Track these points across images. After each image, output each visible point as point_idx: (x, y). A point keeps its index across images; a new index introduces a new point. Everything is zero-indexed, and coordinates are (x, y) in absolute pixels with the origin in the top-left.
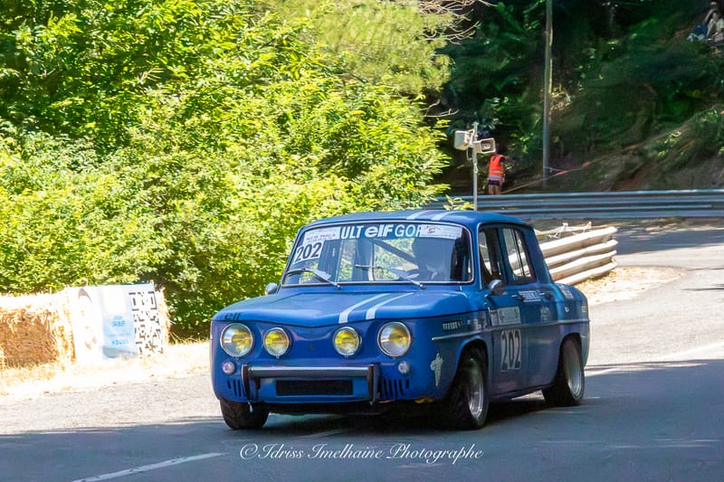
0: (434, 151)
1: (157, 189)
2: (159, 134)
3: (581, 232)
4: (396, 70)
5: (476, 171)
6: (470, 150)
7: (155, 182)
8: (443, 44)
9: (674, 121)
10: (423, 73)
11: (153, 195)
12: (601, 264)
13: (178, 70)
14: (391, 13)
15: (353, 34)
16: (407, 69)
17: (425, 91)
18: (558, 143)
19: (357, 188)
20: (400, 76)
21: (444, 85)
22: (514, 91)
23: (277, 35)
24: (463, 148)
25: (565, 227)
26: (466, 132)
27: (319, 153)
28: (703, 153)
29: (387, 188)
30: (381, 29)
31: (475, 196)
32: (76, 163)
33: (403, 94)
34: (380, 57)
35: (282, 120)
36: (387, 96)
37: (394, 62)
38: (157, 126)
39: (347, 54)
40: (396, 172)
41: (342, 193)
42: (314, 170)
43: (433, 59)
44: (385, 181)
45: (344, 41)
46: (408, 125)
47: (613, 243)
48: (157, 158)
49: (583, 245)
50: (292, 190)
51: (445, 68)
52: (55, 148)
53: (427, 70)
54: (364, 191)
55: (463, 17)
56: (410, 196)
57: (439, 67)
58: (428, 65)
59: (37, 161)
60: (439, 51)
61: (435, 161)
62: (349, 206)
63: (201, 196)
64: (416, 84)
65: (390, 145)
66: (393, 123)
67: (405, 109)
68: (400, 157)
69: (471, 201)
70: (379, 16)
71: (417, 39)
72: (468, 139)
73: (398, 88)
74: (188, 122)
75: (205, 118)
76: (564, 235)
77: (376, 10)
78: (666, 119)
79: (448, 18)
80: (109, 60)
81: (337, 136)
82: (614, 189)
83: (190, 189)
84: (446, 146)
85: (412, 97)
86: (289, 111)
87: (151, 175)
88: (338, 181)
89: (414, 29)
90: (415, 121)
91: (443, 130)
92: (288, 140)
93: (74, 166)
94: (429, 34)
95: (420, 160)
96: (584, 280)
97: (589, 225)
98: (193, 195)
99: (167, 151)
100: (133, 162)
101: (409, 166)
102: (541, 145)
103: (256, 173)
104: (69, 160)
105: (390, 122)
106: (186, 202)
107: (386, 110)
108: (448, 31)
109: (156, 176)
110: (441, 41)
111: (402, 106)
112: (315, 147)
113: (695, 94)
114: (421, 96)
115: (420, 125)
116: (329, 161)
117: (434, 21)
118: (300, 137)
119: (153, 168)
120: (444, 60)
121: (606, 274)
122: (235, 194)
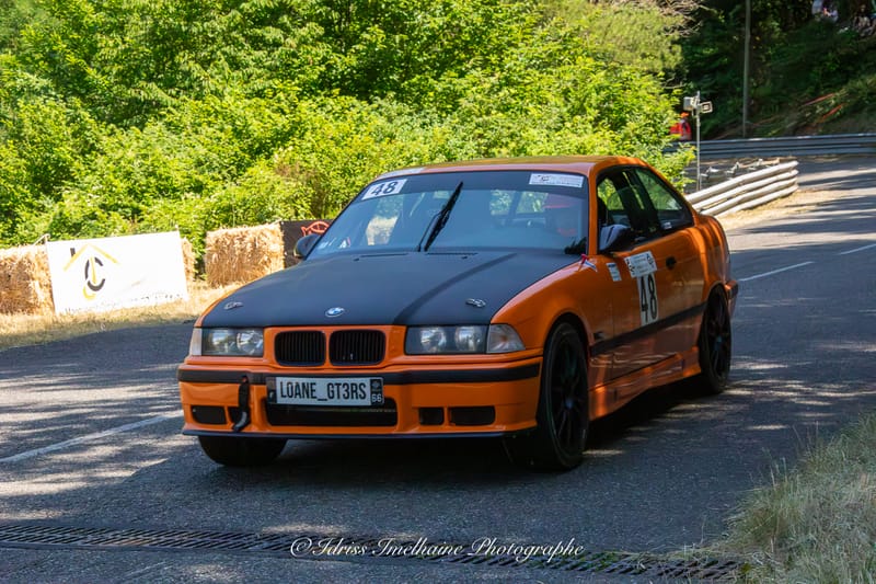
0: (670, 112)
1: (482, 141)
2: (481, 103)
3: (771, 165)
4: (644, 56)
5: (698, 125)
6: (695, 110)
7: (481, 136)
8: (677, 38)
9: (834, 87)
10: (663, 57)
11: (479, 145)
12: (787, 187)
13: (493, 58)
14: (641, 16)
15: (615, 32)
16: (651, 55)
17: (664, 70)
18: (753, 105)
19: (618, 137)
20: (647, 60)
21: (677, 66)
22: (723, 69)
23: (562, 33)
24: (689, 109)
25: (761, 162)
26: (692, 98)
27: (593, 113)
28: (855, 109)
29: (639, 137)
30: (635, 28)
31: (698, 142)
32: (424, 124)
33: (649, 72)
34: (633, 47)
35: (566, 92)
36: (638, 75)
37: (643, 51)
38: (479, 97)
39: (610, 46)
40: (645, 126)
41: (608, 142)
42: (590, 127)
43: (670, 48)
44: (637, 132)
45: (609, 36)
46: (653, 94)
47: (795, 172)
48: (480, 119)
49: (775, 174)
50: (575, 140)
51: (678, 54)
52: (410, 114)
53: (666, 56)
54: (623, 140)
55: (690, 18)
56: (655, 143)
57: (674, 54)
58: (666, 51)
59: (398, 122)
60: (674, 42)
61: (672, 119)
62: (612, 151)
63: (513, 145)
64: (658, 65)
65: (640, 108)
66: (642, 93)
67: (651, 83)
68: (648, 116)
69: (696, 145)
70: (632, 18)
71: (659, 34)
72: (693, 102)
73: (645, 68)
74: (501, 94)
75: (513, 91)
76: (760, 168)
77: (630, 14)
78: (830, 86)
79: (680, 20)
80: (447, 51)
81: (604, 102)
82: (794, 135)
83: (504, 140)
84: (679, 109)
85: (655, 74)
86: (570, 84)
87: (477, 131)
88: (607, 135)
89: (658, 27)
90: (657, 91)
91: (677, 96)
92: (569, 106)
93: (423, 125)
94: (666, 30)
95: (661, 118)
96: (775, 199)
97: (777, 161)
98: (507, 145)
99: (488, 113)
100: (463, 122)
101: (654, 120)
102: (742, 106)
103: (548, 128)
104: (420, 121)
105: (640, 93)
106: (502, 150)
107: (638, 84)
108: (680, 28)
109: (480, 131)
110: (676, 35)
111: (649, 81)
112: (589, 110)
113: (850, 68)
114: (661, 73)
115: (661, 94)
116: (597, 120)
117: (670, 22)
118: (577, 104)
119: (478, 126)
120: (678, 48)
121: (791, 194)
122: (535, 143)
